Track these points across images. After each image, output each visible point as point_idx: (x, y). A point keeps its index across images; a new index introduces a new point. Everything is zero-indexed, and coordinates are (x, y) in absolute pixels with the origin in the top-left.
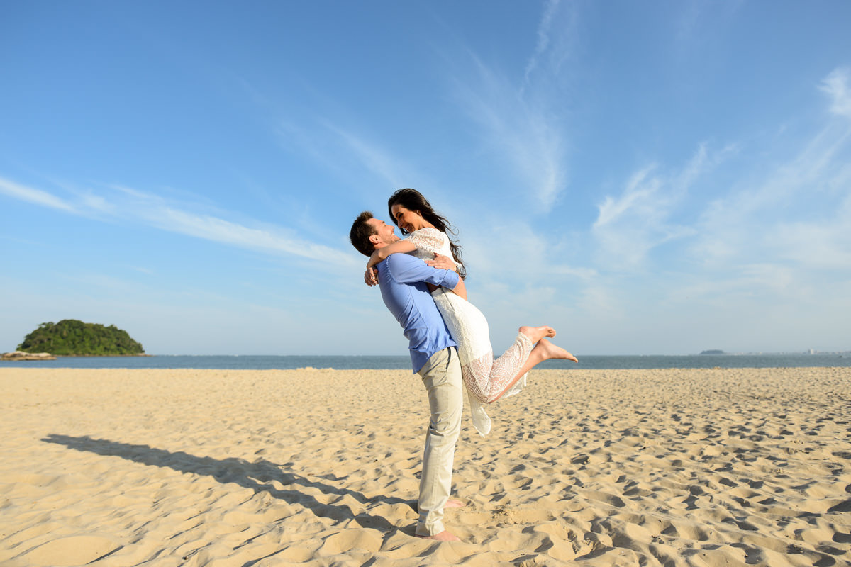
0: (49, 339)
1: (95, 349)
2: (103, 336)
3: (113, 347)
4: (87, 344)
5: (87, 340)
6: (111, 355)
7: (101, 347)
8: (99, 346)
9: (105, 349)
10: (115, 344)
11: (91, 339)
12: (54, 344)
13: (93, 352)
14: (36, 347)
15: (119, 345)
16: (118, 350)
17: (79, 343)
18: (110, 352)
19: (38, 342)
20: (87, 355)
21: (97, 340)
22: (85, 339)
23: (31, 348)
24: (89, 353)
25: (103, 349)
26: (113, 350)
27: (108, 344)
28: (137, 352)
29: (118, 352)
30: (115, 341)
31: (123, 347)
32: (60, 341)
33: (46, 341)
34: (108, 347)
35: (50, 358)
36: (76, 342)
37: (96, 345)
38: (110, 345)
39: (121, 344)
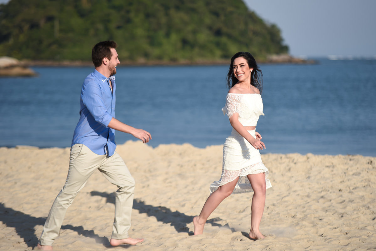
0: (50, 19)
1: (160, 45)
2: (178, 8)
3: (204, 37)
4: (140, 32)
5: (138, 19)
6: (199, 60)
7: (174, 37)
8: (168, 35)
9: (185, 42)
10: (210, 28)
11: (148, 16)
12: (61, 31)
13: (156, 51)
14: (22, 38)
15: (218, 33)
16: (218, 44)
17: (119, 27)
18: (196, 50)
19: (26, 27)
20: (142, 60)
21: (164, 20)
22: (132, 15)
23: (11, 41)
24: (146, 55)
25: (179, 44)
26: (203, 47)
27: (190, 28)
28: (268, 51)
29: (218, 53)
30: (208, 19)
31: (230, 36)
32: (76, 22)
33: (42, 23)
34: (190, 37)
35: (17, 71)
36: (113, 26)
37: (161, 33)
38: (195, 32)
39: (225, 29)
